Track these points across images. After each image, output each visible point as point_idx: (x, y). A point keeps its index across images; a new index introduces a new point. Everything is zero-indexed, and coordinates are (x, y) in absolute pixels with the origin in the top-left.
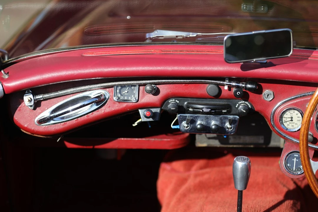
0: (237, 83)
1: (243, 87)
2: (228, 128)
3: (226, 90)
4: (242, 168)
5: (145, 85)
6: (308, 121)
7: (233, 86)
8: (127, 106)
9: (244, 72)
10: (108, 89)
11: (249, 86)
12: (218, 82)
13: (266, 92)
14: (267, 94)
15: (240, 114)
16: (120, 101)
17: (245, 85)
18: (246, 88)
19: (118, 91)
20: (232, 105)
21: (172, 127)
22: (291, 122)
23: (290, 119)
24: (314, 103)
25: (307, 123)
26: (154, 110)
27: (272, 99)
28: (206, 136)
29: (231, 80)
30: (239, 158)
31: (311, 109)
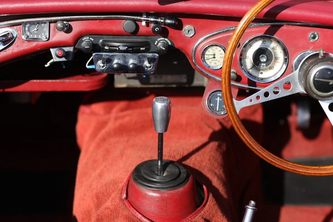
0: (155, 18)
1: (162, 23)
2: (147, 67)
3: (144, 26)
4: (161, 110)
5: (55, 22)
6: (230, 58)
7: (151, 22)
8: (37, 45)
9: (162, 6)
10: (15, 27)
11: (168, 21)
12: (134, 17)
13: (187, 27)
14: (188, 30)
15: (159, 52)
16: (29, 40)
17: (164, 20)
18: (165, 24)
19: (26, 29)
20: (151, 42)
21: (87, 67)
22: (213, 59)
23: (213, 56)
24: (237, 39)
25: (229, 60)
26: (66, 49)
27: (193, 35)
28: (125, 75)
29: (148, 15)
30: (159, 99)
31: (233, 45)
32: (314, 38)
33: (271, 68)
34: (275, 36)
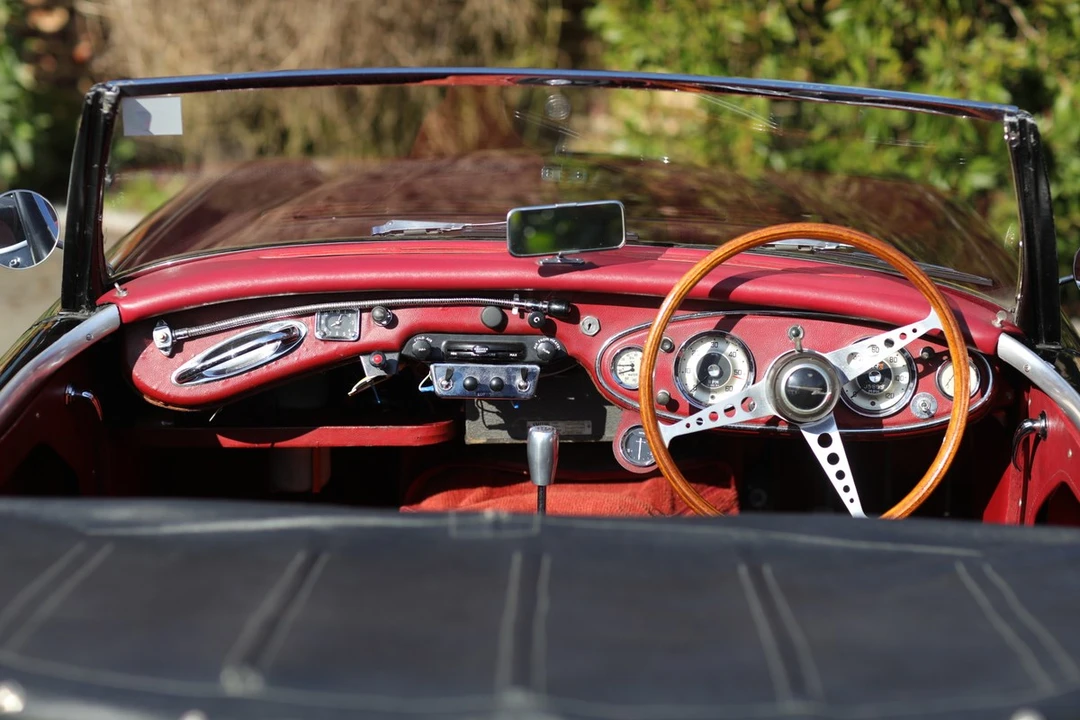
0: (534, 302)
1: (545, 309)
2: (520, 387)
3: (516, 316)
4: (543, 444)
5: (369, 309)
7: (528, 308)
8: (339, 347)
9: (545, 279)
10: (304, 319)
11: (555, 307)
12: (500, 302)
13: (586, 320)
14: (588, 324)
15: (541, 361)
16: (326, 340)
17: (549, 305)
18: (550, 312)
19: (323, 322)
20: (527, 346)
21: (421, 389)
22: (631, 373)
23: (630, 368)
26: (389, 356)
27: (596, 331)
28: (484, 422)
29: (524, 296)
32: (797, 335)
33: (728, 388)
34: (732, 333)
